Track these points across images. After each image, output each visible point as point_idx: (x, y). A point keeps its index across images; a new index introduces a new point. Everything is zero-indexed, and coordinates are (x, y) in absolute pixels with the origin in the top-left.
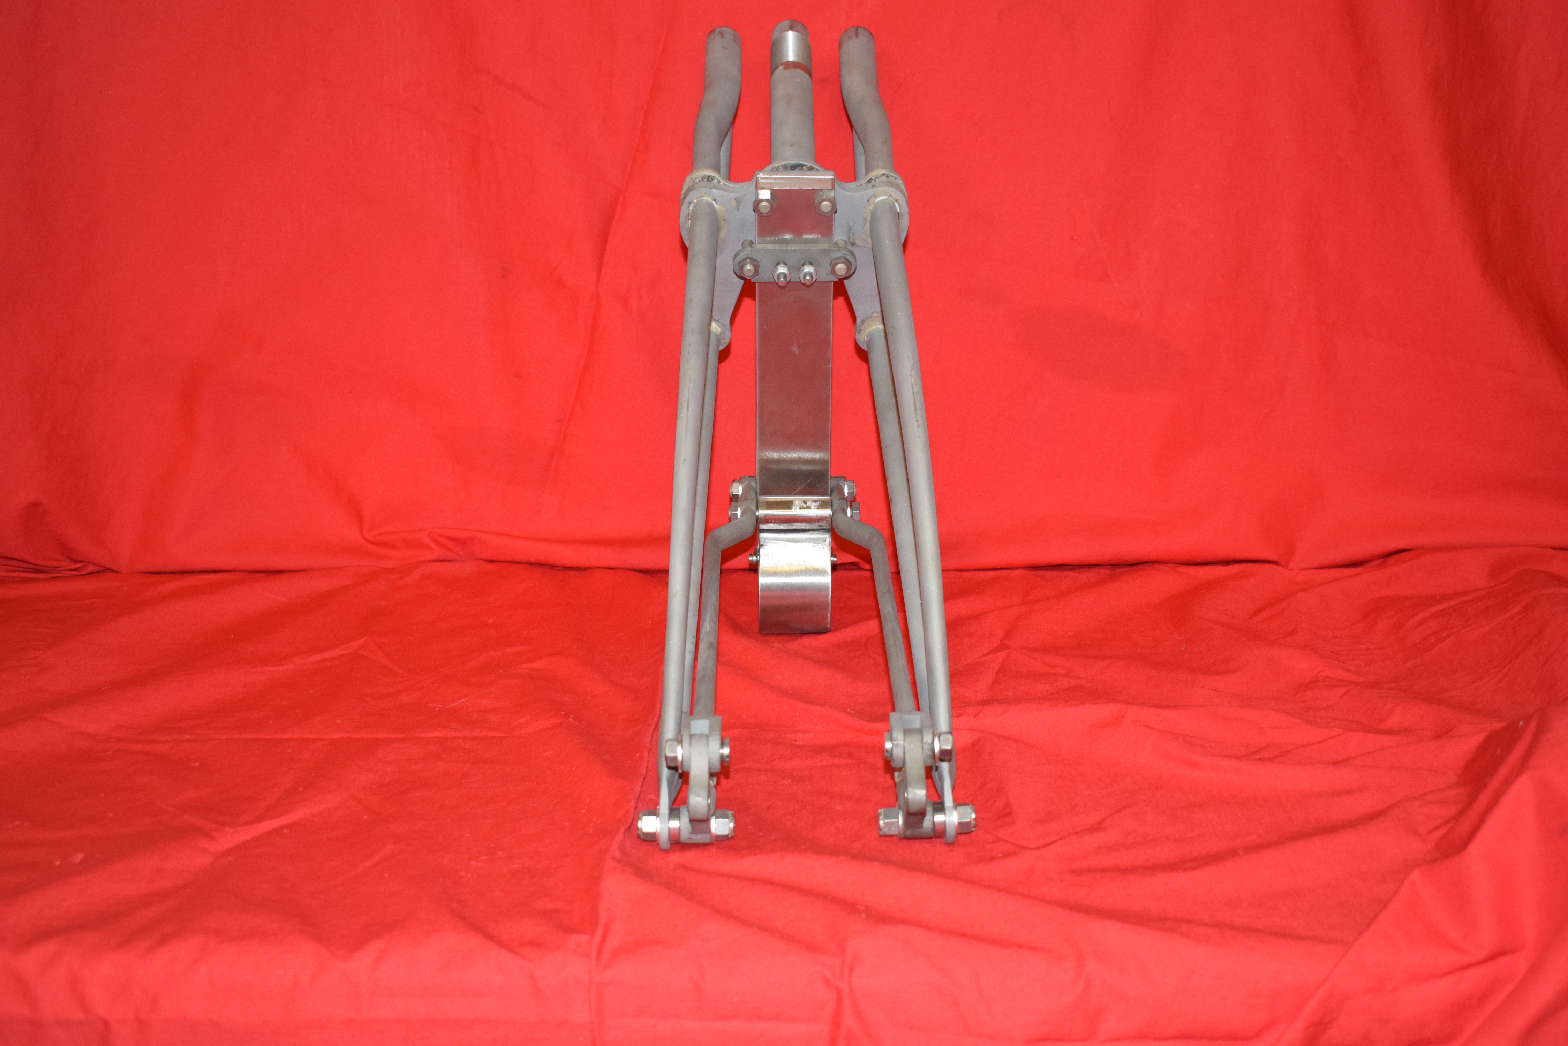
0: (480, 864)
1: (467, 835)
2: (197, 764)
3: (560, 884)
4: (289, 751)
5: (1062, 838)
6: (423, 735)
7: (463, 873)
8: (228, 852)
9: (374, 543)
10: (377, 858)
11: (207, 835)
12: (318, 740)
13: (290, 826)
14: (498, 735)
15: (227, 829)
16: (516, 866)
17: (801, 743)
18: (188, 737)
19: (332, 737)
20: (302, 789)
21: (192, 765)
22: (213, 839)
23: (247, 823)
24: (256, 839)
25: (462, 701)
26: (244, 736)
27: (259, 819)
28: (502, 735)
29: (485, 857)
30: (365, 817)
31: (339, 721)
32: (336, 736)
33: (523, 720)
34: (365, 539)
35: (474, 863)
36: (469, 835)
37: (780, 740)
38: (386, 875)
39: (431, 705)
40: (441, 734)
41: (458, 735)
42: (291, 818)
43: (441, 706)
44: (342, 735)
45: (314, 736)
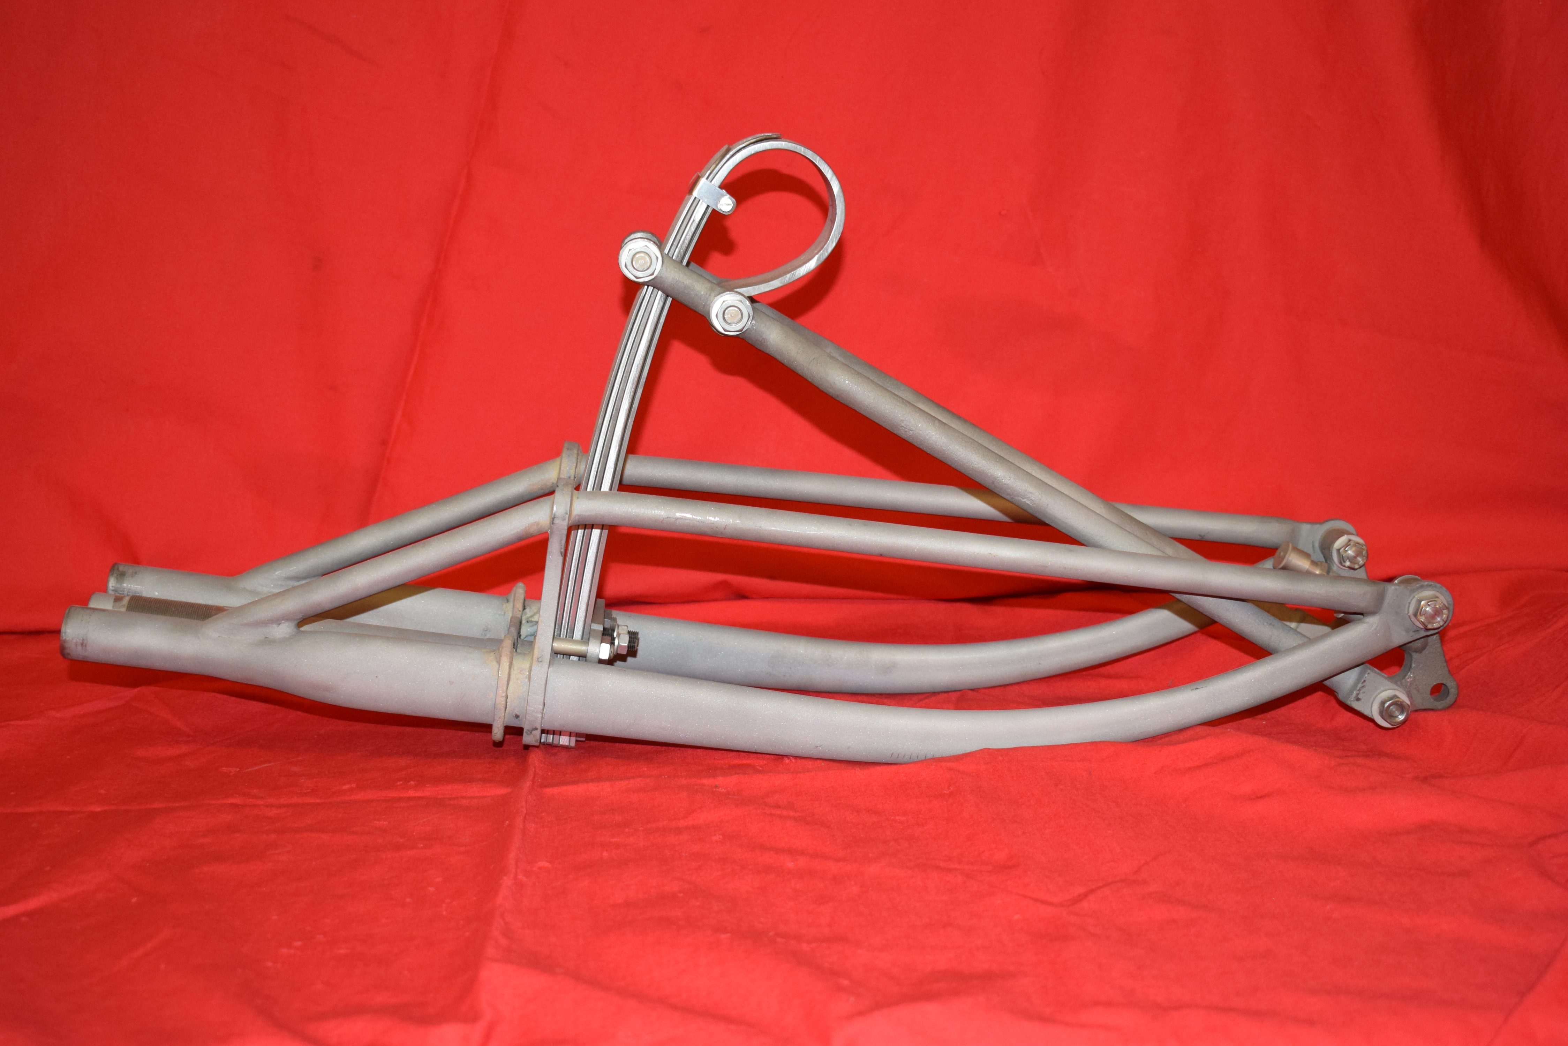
0: (292, 951)
1: (274, 918)
4: (35, 825)
5: (1092, 891)
6: (213, 802)
7: (269, 964)
10: (149, 946)
12: (73, 812)
13: (30, 914)
14: (312, 801)
16: (342, 951)
17: (724, 790)
19: (92, 809)
20: (48, 868)
25: (266, 765)
28: (318, 801)
29: (299, 943)
30: (134, 900)
31: (102, 791)
32: (98, 809)
33: (345, 787)
35: (285, 951)
36: (276, 917)
37: (696, 787)
39: (224, 769)
40: (237, 800)
41: (260, 802)
42: (32, 904)
43: (238, 769)
44: (106, 808)
45: (67, 809)
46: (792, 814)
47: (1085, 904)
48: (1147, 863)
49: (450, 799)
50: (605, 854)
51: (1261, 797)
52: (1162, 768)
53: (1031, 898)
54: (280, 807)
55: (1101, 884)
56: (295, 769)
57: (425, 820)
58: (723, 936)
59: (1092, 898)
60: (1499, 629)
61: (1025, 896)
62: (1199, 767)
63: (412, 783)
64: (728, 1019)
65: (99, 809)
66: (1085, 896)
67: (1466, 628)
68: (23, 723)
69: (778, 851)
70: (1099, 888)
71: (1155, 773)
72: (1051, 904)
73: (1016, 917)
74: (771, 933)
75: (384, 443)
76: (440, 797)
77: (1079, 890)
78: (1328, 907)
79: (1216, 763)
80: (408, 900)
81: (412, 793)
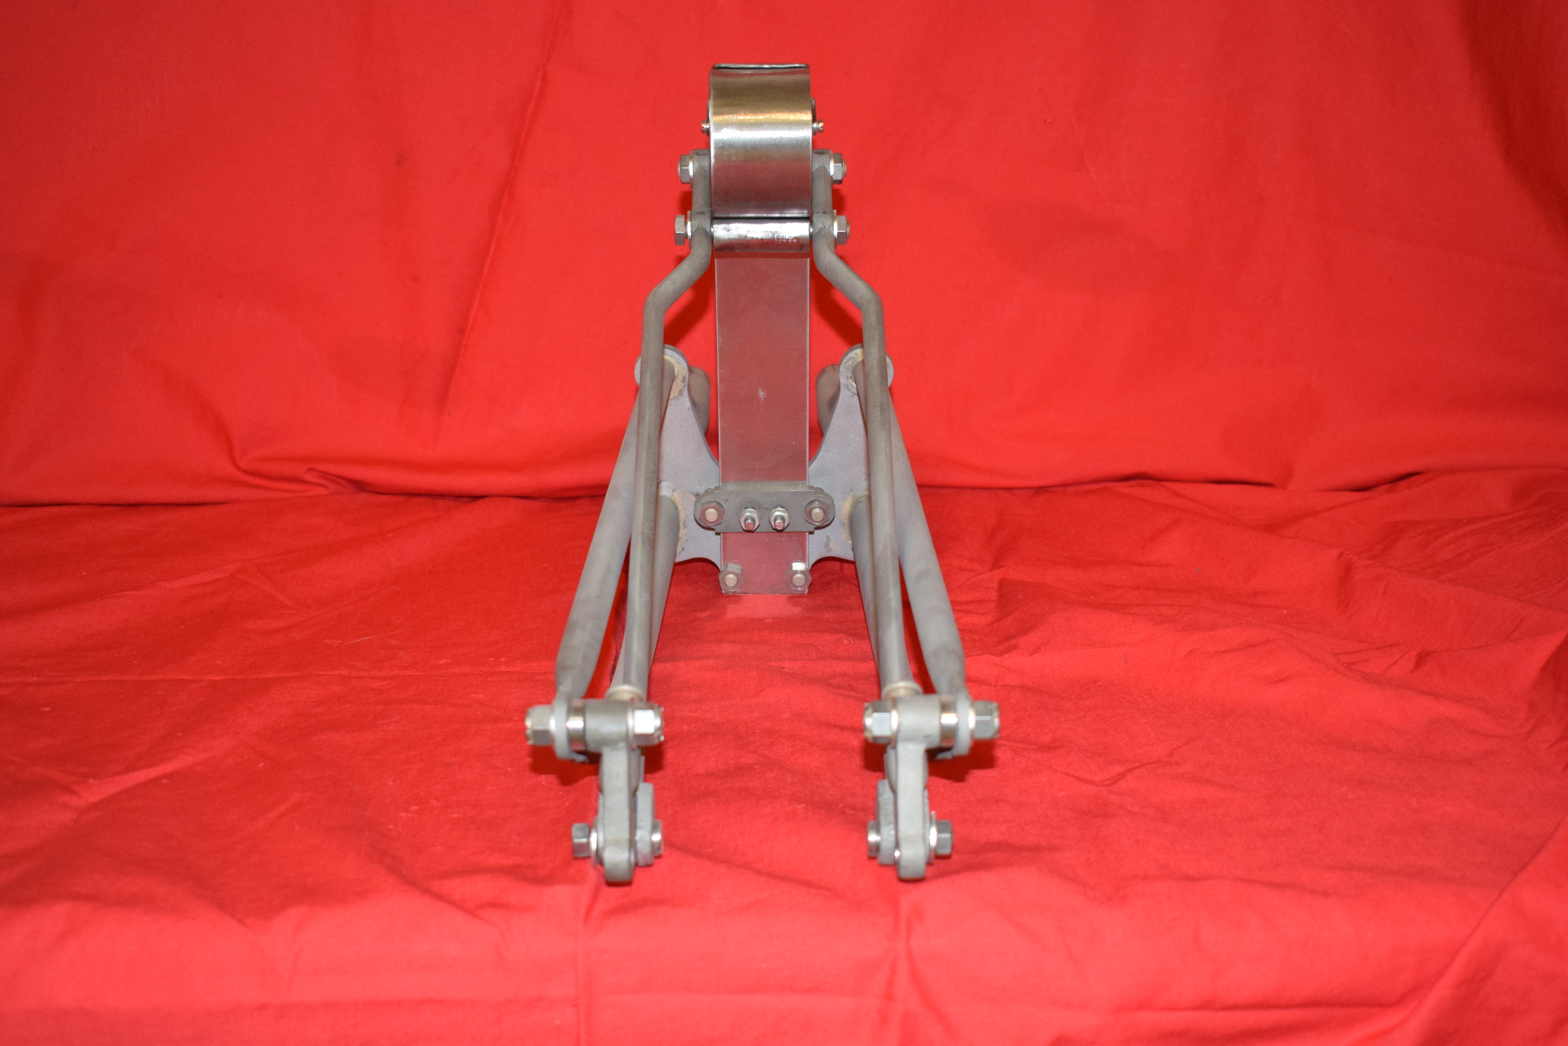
0: (410, 815)
1: (390, 783)
2: (48, 709)
3: (515, 836)
4: (161, 693)
5: (1130, 771)
6: (322, 673)
7: (391, 827)
8: (96, 806)
9: (245, 472)
10: (282, 808)
11: (68, 789)
12: (195, 681)
13: (170, 776)
14: (412, 674)
15: (91, 781)
16: (455, 816)
18: (35, 679)
19: (212, 678)
20: (180, 734)
21: (42, 710)
22: (73, 792)
23: (115, 774)
24: (129, 791)
25: (366, 638)
26: (103, 678)
27: (131, 768)
28: (418, 674)
29: (416, 808)
30: (261, 765)
31: (219, 662)
33: (442, 662)
34: (238, 468)
35: (403, 814)
36: (392, 783)
38: (298, 828)
39: (328, 641)
40: (344, 672)
41: (365, 674)
42: (170, 767)
43: (341, 642)
44: (224, 677)
45: (189, 677)
46: (853, 694)
47: (1123, 783)
48: (1179, 747)
49: (539, 674)
50: (685, 727)
51: (1282, 680)
52: (1192, 651)
53: (1073, 776)
54: (383, 679)
55: (1138, 765)
56: (394, 642)
57: (518, 694)
58: (798, 807)
59: (1129, 777)
60: (1510, 528)
61: (1068, 775)
62: (1226, 651)
63: (503, 659)
64: (808, 884)
65: (217, 678)
66: (1122, 776)
67: (1479, 525)
68: (136, 593)
69: (842, 728)
70: (1135, 768)
71: (1185, 656)
72: (1092, 783)
73: (1061, 794)
74: (841, 805)
75: (462, 331)
76: (529, 671)
77: (1118, 769)
78: (1344, 789)
79: (1242, 649)
80: (509, 769)
81: (503, 668)
